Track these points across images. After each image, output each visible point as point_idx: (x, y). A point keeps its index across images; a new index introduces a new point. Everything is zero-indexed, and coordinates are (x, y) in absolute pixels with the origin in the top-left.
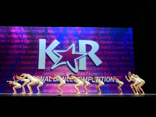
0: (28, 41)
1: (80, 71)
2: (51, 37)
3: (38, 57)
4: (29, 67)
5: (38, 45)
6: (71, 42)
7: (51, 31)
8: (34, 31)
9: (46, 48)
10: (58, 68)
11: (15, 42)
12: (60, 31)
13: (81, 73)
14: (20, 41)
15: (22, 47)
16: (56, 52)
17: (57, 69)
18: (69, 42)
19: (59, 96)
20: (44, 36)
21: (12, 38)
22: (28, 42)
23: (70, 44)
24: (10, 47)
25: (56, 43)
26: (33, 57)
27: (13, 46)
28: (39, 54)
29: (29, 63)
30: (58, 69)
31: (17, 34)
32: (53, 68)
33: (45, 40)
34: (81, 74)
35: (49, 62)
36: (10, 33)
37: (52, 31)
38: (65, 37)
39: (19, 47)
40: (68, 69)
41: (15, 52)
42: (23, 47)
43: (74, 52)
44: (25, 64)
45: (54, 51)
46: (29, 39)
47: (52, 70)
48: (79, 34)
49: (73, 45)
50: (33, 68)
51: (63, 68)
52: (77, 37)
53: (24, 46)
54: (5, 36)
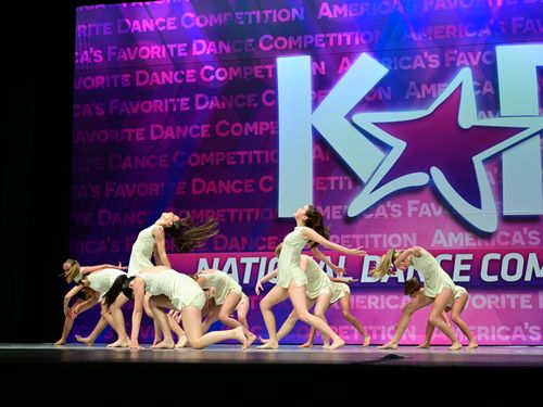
0: (222, 74)
1: (507, 220)
2: (336, 39)
3: (276, 156)
4: (232, 211)
5: (271, 92)
6: (448, 59)
7: (336, 7)
8: (245, 18)
9: (316, 102)
10: (382, 207)
11: (155, 84)
12: (387, 3)
13: (518, 233)
14: (180, 76)
15: (191, 104)
16: (367, 119)
17: (378, 214)
18: (437, 64)
19: (392, 362)
20: (299, 38)
21: (139, 64)
22: (219, 76)
23: (445, 73)
24: (134, 111)
25: (366, 71)
26: (246, 157)
27: (147, 106)
28: (276, 137)
29: (229, 187)
30: (381, 212)
31: (161, 38)
32: (355, 208)
33: (307, 59)
34: (515, 241)
35: (332, 179)
36: (131, 39)
37: (345, 6)
38: (413, 36)
39: (178, 104)
40: (439, 212)
41: (157, 132)
42: (198, 108)
43: (468, 117)
44: (212, 193)
45: (357, 118)
46: (221, 60)
47: (349, 221)
48: (493, 11)
49: (465, 77)
50: (249, 211)
51: (410, 210)
52: (487, 31)
53: (202, 102)
54: (105, 55)
